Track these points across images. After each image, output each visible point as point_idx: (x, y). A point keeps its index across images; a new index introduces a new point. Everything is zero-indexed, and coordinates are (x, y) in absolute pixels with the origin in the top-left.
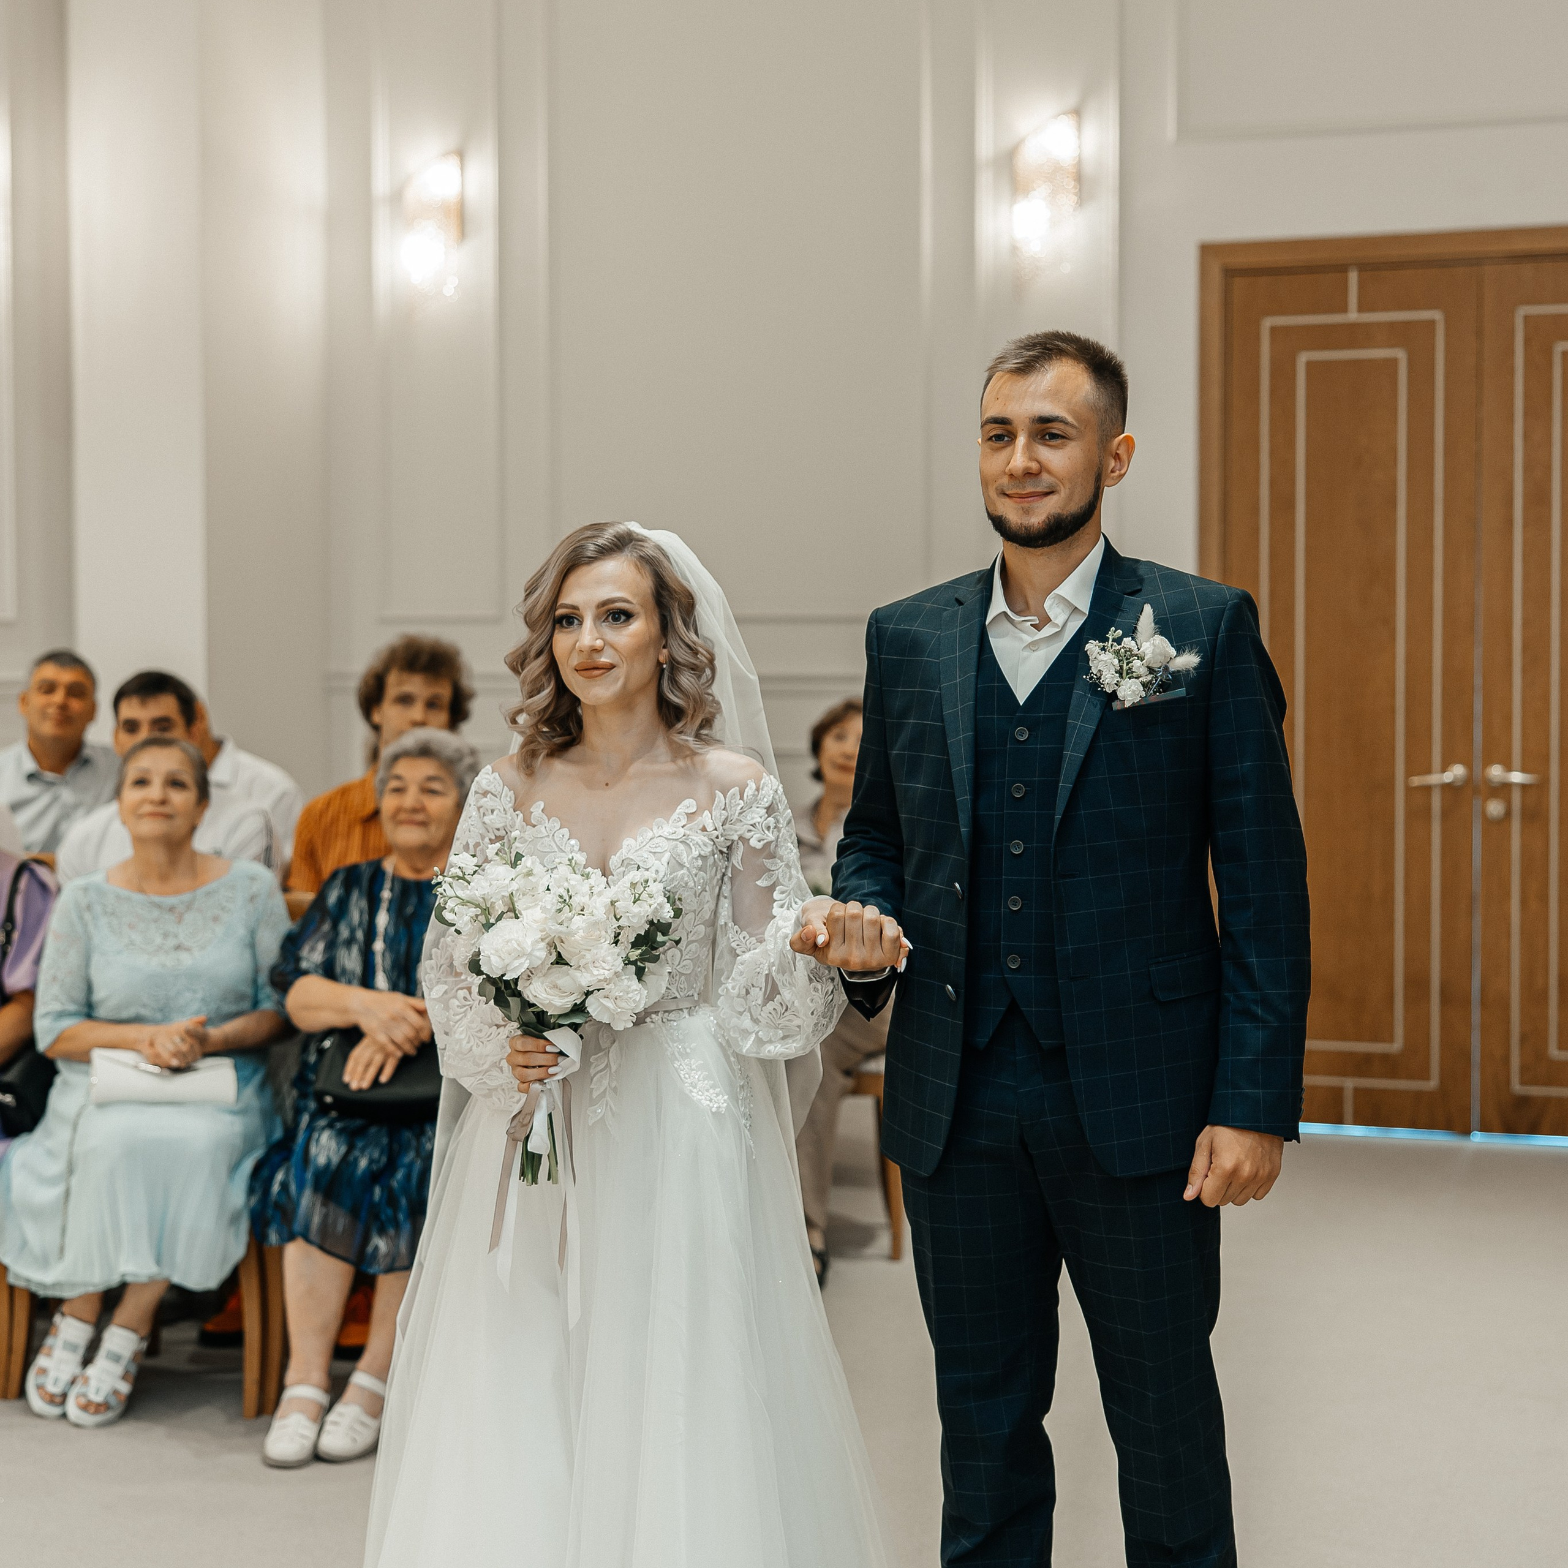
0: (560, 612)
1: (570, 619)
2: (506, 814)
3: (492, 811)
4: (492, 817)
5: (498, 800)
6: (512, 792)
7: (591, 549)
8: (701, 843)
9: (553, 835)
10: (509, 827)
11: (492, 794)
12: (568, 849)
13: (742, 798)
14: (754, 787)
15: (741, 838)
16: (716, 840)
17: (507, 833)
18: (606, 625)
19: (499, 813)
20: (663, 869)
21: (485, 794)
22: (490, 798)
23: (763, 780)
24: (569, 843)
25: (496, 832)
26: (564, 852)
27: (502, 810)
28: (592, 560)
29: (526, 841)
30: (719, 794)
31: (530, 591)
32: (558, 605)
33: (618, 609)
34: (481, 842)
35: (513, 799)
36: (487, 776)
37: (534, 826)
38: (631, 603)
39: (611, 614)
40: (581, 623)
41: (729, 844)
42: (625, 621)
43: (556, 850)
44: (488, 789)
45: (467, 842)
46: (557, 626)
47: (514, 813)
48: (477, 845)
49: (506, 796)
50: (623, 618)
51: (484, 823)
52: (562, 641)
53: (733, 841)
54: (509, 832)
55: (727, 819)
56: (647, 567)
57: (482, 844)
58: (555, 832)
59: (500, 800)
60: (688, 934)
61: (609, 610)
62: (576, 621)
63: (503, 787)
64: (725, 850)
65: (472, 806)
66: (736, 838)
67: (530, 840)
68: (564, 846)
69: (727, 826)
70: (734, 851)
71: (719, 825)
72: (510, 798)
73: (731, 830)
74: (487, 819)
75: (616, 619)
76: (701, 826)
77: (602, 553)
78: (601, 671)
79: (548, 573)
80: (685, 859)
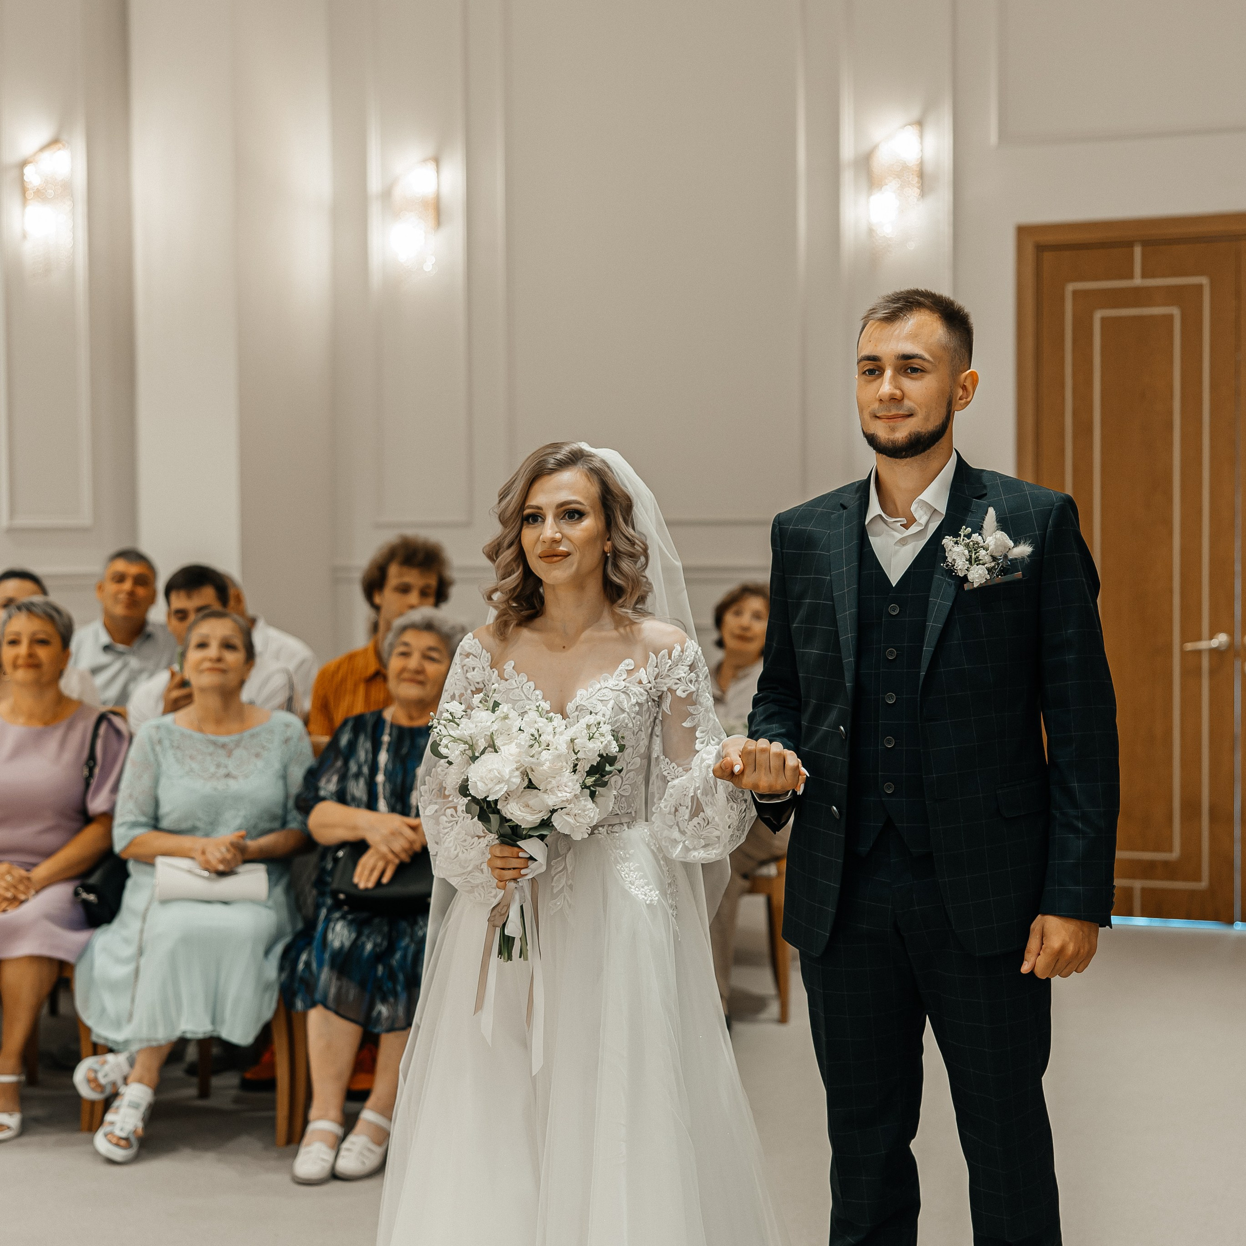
0: (527, 511)
1: (536, 517)
2: (484, 671)
3: (474, 669)
4: (473, 673)
5: (478, 660)
6: (489, 653)
7: (551, 462)
8: (638, 693)
9: (522, 687)
10: (486, 681)
11: (473, 655)
12: (534, 698)
13: (670, 658)
14: (679, 649)
15: (669, 689)
16: (649, 691)
17: (485, 686)
18: (564, 522)
19: (479, 671)
20: (609, 713)
21: (468, 655)
22: (472, 658)
23: (687, 644)
24: (535, 693)
25: (476, 684)
26: (531, 700)
27: (481, 667)
28: (552, 471)
29: (501, 692)
30: (652, 655)
31: (503, 496)
32: (526, 506)
33: (573, 510)
34: (464, 692)
35: (490, 659)
36: (469, 641)
37: (507, 680)
38: (583, 505)
39: (567, 513)
40: (544, 520)
41: (659, 694)
42: (578, 519)
43: (524, 698)
44: (471, 651)
45: (454, 693)
46: (525, 522)
47: (491, 671)
48: (462, 695)
49: (485, 656)
50: (577, 516)
51: (467, 678)
52: (529, 535)
53: (663, 692)
54: (486, 685)
55: (658, 674)
56: (595, 477)
57: (465, 695)
58: (523, 685)
59: (480, 660)
60: (627, 765)
61: (565, 510)
62: (540, 519)
63: (482, 650)
64: (656, 699)
65: (458, 665)
66: (665, 689)
67: (504, 691)
68: (530, 695)
69: (658, 680)
70: (664, 700)
71: (652, 679)
72: (488, 658)
73: (662, 683)
74: (469, 675)
75: (571, 517)
76: (638, 680)
77: (560, 465)
78: (560, 558)
79: (517, 482)
80: (626, 706)
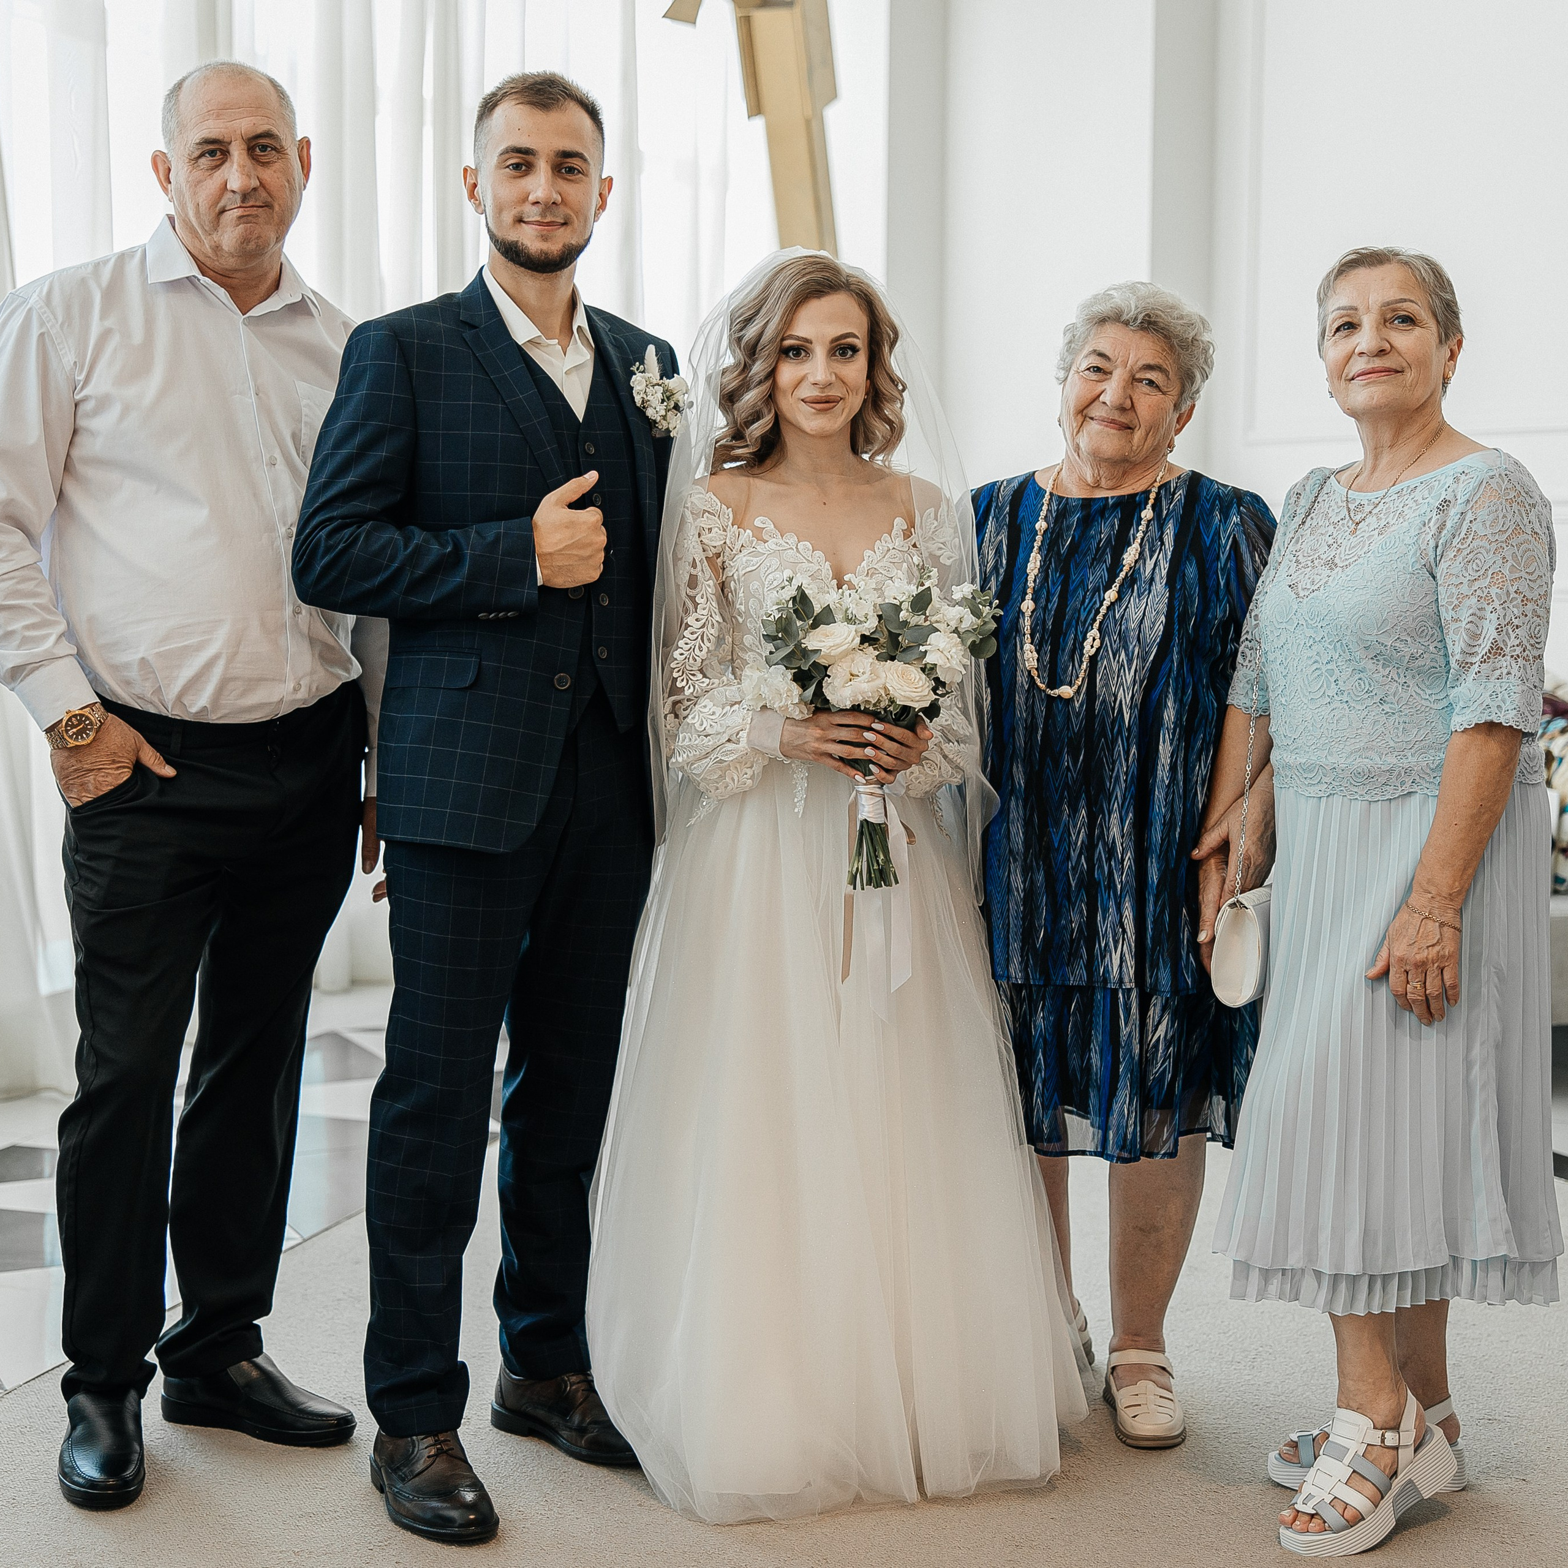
0: (789, 342)
5: (716, 518)
6: (730, 509)
9: (797, 548)
12: (815, 560)
17: (724, 550)
18: (836, 360)
19: (718, 532)
21: (702, 513)
22: (708, 517)
24: (816, 555)
29: (762, 554)
33: (846, 345)
35: (731, 515)
37: (765, 541)
39: (839, 348)
40: (811, 355)
42: (852, 356)
43: (802, 560)
44: (706, 508)
46: (784, 356)
47: (735, 531)
49: (725, 513)
50: (850, 353)
51: (701, 540)
52: (788, 372)
54: (727, 549)
56: (864, 305)
58: (797, 545)
59: (719, 518)
61: (840, 345)
63: (720, 504)
66: (927, 555)
67: (769, 553)
68: (811, 556)
72: (729, 516)
73: (924, 547)
75: (843, 354)
76: (913, 542)
